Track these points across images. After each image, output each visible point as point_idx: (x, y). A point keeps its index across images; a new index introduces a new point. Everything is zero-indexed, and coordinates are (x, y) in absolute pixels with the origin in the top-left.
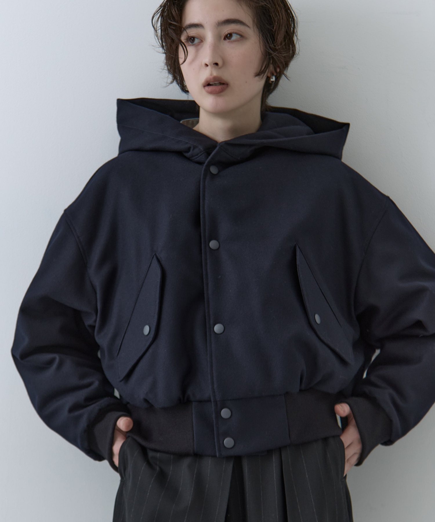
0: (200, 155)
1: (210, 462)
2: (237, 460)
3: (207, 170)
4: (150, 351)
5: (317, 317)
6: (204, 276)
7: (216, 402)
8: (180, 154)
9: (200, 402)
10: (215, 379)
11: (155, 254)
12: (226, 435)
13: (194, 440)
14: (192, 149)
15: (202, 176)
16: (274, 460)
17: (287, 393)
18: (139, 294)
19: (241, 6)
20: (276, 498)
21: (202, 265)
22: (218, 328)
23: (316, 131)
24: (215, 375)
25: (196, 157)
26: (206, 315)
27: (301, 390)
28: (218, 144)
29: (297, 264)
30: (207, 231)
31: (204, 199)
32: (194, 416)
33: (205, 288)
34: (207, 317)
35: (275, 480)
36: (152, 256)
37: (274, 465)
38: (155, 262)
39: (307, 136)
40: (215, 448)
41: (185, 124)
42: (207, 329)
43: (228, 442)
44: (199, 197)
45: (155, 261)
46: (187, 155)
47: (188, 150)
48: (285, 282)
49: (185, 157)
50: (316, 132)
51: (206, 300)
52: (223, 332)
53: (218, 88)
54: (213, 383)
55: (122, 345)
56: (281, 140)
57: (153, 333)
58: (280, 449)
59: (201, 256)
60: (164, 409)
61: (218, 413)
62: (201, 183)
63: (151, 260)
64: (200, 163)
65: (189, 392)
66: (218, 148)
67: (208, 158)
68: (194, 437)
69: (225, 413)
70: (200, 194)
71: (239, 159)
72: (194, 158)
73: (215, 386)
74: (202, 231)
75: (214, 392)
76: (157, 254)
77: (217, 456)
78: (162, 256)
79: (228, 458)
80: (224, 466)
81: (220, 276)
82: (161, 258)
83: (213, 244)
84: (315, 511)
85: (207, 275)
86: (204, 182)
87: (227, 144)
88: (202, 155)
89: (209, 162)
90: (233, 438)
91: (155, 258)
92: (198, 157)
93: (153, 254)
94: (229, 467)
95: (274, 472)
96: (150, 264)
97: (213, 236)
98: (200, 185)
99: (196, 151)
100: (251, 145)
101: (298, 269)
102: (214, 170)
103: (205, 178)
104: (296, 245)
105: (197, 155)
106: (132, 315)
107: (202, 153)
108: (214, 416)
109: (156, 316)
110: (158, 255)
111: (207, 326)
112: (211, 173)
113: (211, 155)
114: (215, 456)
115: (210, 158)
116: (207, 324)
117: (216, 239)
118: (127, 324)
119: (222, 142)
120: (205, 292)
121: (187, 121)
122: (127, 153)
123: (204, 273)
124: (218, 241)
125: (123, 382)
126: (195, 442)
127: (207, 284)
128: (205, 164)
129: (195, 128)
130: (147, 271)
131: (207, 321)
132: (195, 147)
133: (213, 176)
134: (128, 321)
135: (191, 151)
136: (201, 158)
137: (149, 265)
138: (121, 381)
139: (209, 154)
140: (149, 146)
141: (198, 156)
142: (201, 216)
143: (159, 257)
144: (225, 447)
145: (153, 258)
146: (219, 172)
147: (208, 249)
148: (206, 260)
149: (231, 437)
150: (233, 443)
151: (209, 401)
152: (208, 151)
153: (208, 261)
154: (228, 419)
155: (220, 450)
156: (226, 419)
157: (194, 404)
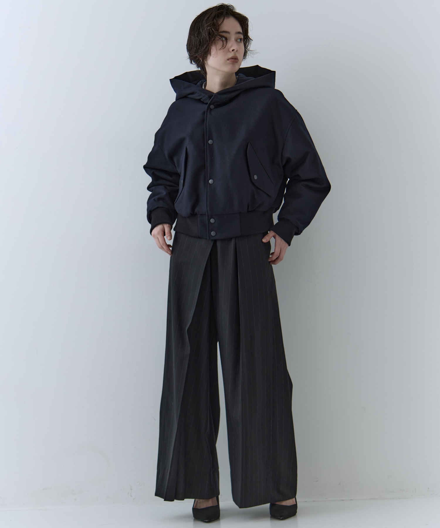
1: (204, 241)
2: (215, 241)
5: (255, 177)
6: (206, 157)
7: (208, 215)
9: (202, 215)
10: (208, 205)
11: (186, 147)
12: (212, 230)
15: (206, 109)
16: (233, 242)
17: (241, 213)
21: (205, 152)
22: (211, 181)
24: (208, 203)
26: (206, 175)
27: (248, 212)
28: (214, 94)
29: (247, 152)
30: (207, 136)
31: (206, 121)
32: (198, 221)
33: (206, 162)
34: (206, 176)
35: (232, 251)
37: (233, 244)
40: (207, 236)
42: (206, 182)
43: (213, 233)
44: (204, 120)
49: (201, 102)
51: (206, 168)
52: (213, 183)
54: (207, 207)
58: (236, 238)
59: (204, 148)
61: (209, 221)
64: (207, 104)
65: (196, 210)
66: (213, 96)
67: (210, 100)
68: (198, 230)
69: (212, 221)
71: (224, 100)
72: (204, 101)
73: (208, 209)
74: (205, 136)
75: (208, 211)
80: (209, 243)
81: (213, 157)
83: (210, 142)
85: (207, 156)
86: (207, 113)
87: (219, 93)
89: (210, 103)
92: (206, 101)
94: (212, 244)
95: (232, 247)
97: (211, 138)
98: (205, 114)
99: (205, 98)
101: (247, 155)
102: (212, 107)
103: (207, 111)
104: (248, 142)
107: (207, 99)
108: (207, 222)
111: (206, 180)
112: (210, 108)
114: (207, 239)
116: (206, 179)
117: (212, 139)
119: (216, 93)
120: (206, 165)
126: (199, 232)
128: (208, 104)
131: (206, 178)
132: (204, 96)
133: (211, 110)
135: (203, 98)
142: (205, 129)
144: (211, 235)
146: (214, 108)
147: (207, 144)
148: (207, 149)
149: (214, 231)
150: (215, 234)
151: (205, 215)
152: (210, 97)
153: (208, 150)
154: (214, 223)
155: (209, 237)
156: (212, 223)
157: (198, 215)
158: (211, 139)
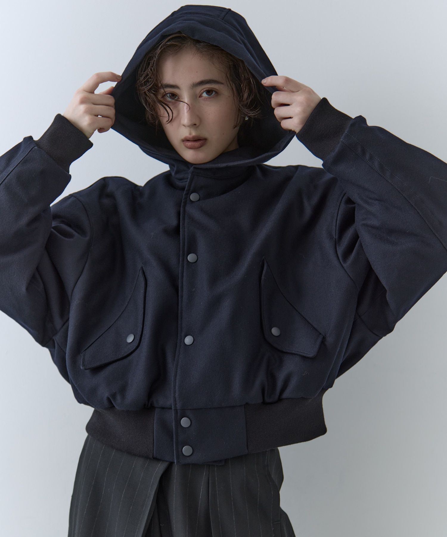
7: (176, 410)
9: (163, 408)
10: (177, 387)
11: (142, 268)
12: (185, 444)
13: (154, 445)
17: (247, 404)
19: (214, 64)
22: (188, 340)
24: (177, 383)
26: (179, 326)
27: (264, 403)
30: (186, 245)
32: (155, 421)
33: (180, 300)
34: (179, 329)
36: (139, 270)
38: (141, 274)
40: (174, 455)
42: (178, 341)
43: (186, 450)
51: (179, 312)
52: (192, 344)
53: (197, 144)
54: (175, 392)
59: (179, 269)
60: (127, 412)
61: (178, 422)
68: (154, 442)
69: (185, 422)
73: (177, 395)
74: (181, 245)
75: (175, 401)
77: (175, 462)
81: (194, 289)
83: (191, 258)
85: (182, 287)
90: (192, 447)
91: (141, 270)
93: (140, 267)
102: (194, 197)
104: (264, 259)
108: (174, 423)
110: (144, 268)
111: (179, 338)
112: (191, 200)
116: (179, 335)
117: (195, 252)
120: (179, 305)
123: (180, 286)
124: (196, 254)
126: (155, 447)
131: (179, 332)
143: (144, 270)
144: (183, 454)
148: (183, 272)
149: (190, 446)
150: (191, 452)
151: (171, 408)
154: (188, 427)
155: (178, 458)
156: (185, 428)
157: (157, 411)
158: (193, 253)
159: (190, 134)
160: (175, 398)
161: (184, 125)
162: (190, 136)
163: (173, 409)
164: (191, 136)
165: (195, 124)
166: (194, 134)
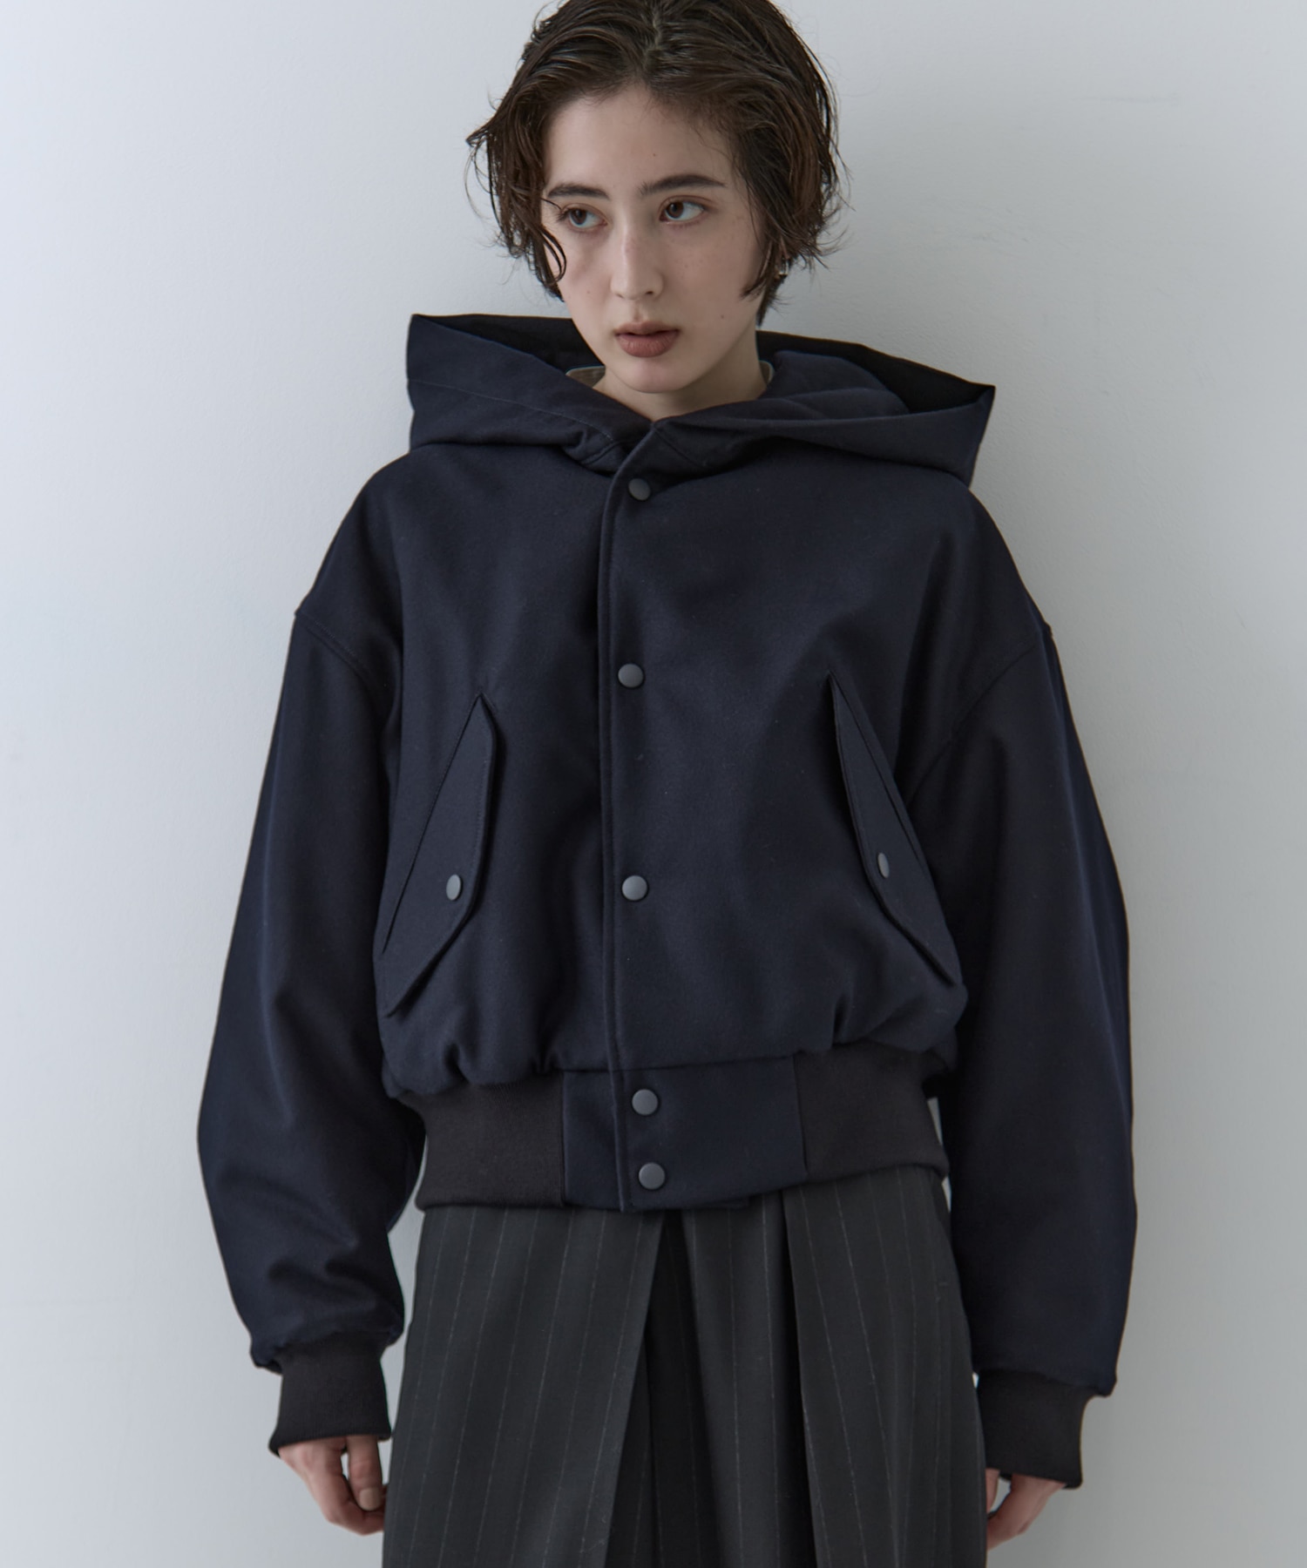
0: (606, 452)
1: (603, 1224)
2: (672, 1220)
3: (621, 489)
4: (462, 939)
5: (883, 861)
6: (602, 755)
7: (619, 1072)
8: (557, 449)
9: (583, 1071)
10: (618, 1014)
11: (481, 696)
12: (644, 1157)
13: (564, 1168)
14: (585, 435)
15: (607, 503)
16: (764, 1222)
17: (801, 1052)
18: (437, 796)
20: (769, 1315)
21: (597, 726)
22: (632, 887)
23: (912, 405)
24: (618, 1004)
25: (596, 456)
26: (606, 851)
27: (836, 1046)
28: (652, 425)
29: (837, 724)
30: (612, 640)
31: (608, 561)
32: (565, 1106)
33: (603, 782)
34: (605, 859)
35: (767, 1270)
36: (473, 701)
37: (765, 1234)
38: (479, 714)
39: (889, 418)
40: (617, 1190)
41: (581, 380)
42: (605, 889)
43: (650, 1174)
44: (598, 554)
45: (479, 712)
46: (574, 452)
47: (575, 440)
48: (803, 772)
49: (569, 458)
50: (913, 408)
51: (603, 815)
52: (645, 896)
54: (613, 1026)
55: (396, 922)
56: (816, 423)
57: (468, 894)
58: (780, 1194)
59: (597, 704)
60: (491, 1088)
61: (626, 1102)
62: (604, 522)
63: (469, 711)
64: (606, 473)
65: (556, 1047)
66: (650, 434)
67: (624, 457)
68: (563, 1162)
69: (643, 1101)
70: (598, 548)
71: (704, 464)
72: (591, 459)
73: (619, 1033)
74: (600, 640)
75: (615, 1049)
76: (485, 695)
77: (622, 1209)
78: (498, 700)
79: (650, 1214)
80: (639, 1234)
81: (641, 756)
82: (494, 705)
83: (628, 674)
84: (868, 1350)
85: (609, 750)
87: (675, 424)
88: (610, 450)
89: (626, 470)
90: (662, 1165)
91: (479, 702)
92: (602, 456)
93: (476, 695)
94: (652, 1237)
95: (765, 1249)
96: (466, 719)
97: (629, 654)
98: (600, 526)
99: (596, 441)
100: (736, 432)
101: (838, 739)
102: (638, 490)
103: (613, 510)
104: (829, 676)
105: (598, 451)
106: (419, 848)
107: (611, 446)
108: (614, 1108)
109: (478, 853)
110: (488, 699)
111: (606, 881)
112: (631, 496)
113: (633, 453)
114: (617, 1210)
115: (629, 459)
116: (605, 876)
117: (636, 660)
118: (408, 872)
119: (663, 420)
120: (603, 796)
121: (584, 371)
122: (428, 447)
123: (602, 746)
124: (640, 666)
125: (393, 1018)
126: (566, 1173)
127: (609, 775)
128: (618, 475)
129: (597, 387)
130: (459, 738)
131: (606, 866)
132: (592, 432)
133: (635, 504)
134: (411, 865)
135: (583, 441)
136: (608, 459)
137: (464, 722)
138: (390, 1015)
139: (626, 450)
140: (484, 431)
141: (599, 455)
142: (600, 603)
143: (490, 704)
144: (641, 1186)
145: (475, 705)
146: (652, 494)
147: (614, 685)
148: (608, 712)
149: (657, 1161)
150: (656, 1185)
151: (604, 1070)
152: (625, 442)
153: (613, 717)
154: (650, 1116)
155: (629, 1194)
156: (645, 1116)
157: (567, 1076)
158: (633, 662)
159: (637, 318)
160: (613, 1039)
161: (620, 296)
162: (635, 323)
163: (610, 1068)
164: (640, 323)
165: (650, 293)
166: (646, 317)
